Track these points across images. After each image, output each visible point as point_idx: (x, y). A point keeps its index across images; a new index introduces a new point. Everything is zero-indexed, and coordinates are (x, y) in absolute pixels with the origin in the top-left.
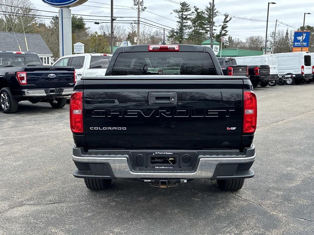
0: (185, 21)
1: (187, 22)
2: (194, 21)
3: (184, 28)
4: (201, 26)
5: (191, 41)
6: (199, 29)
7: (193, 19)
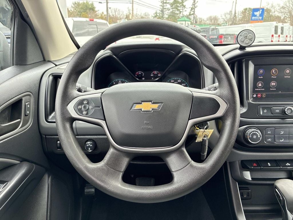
0: (165, 5)
1: (167, 6)
2: (172, 5)
3: (164, 10)
4: (177, 8)
5: (170, 19)
6: (175, 11)
7: (171, 4)
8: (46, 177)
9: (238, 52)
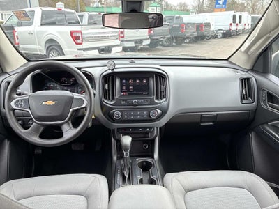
8: (6, 141)
9: (110, 71)
